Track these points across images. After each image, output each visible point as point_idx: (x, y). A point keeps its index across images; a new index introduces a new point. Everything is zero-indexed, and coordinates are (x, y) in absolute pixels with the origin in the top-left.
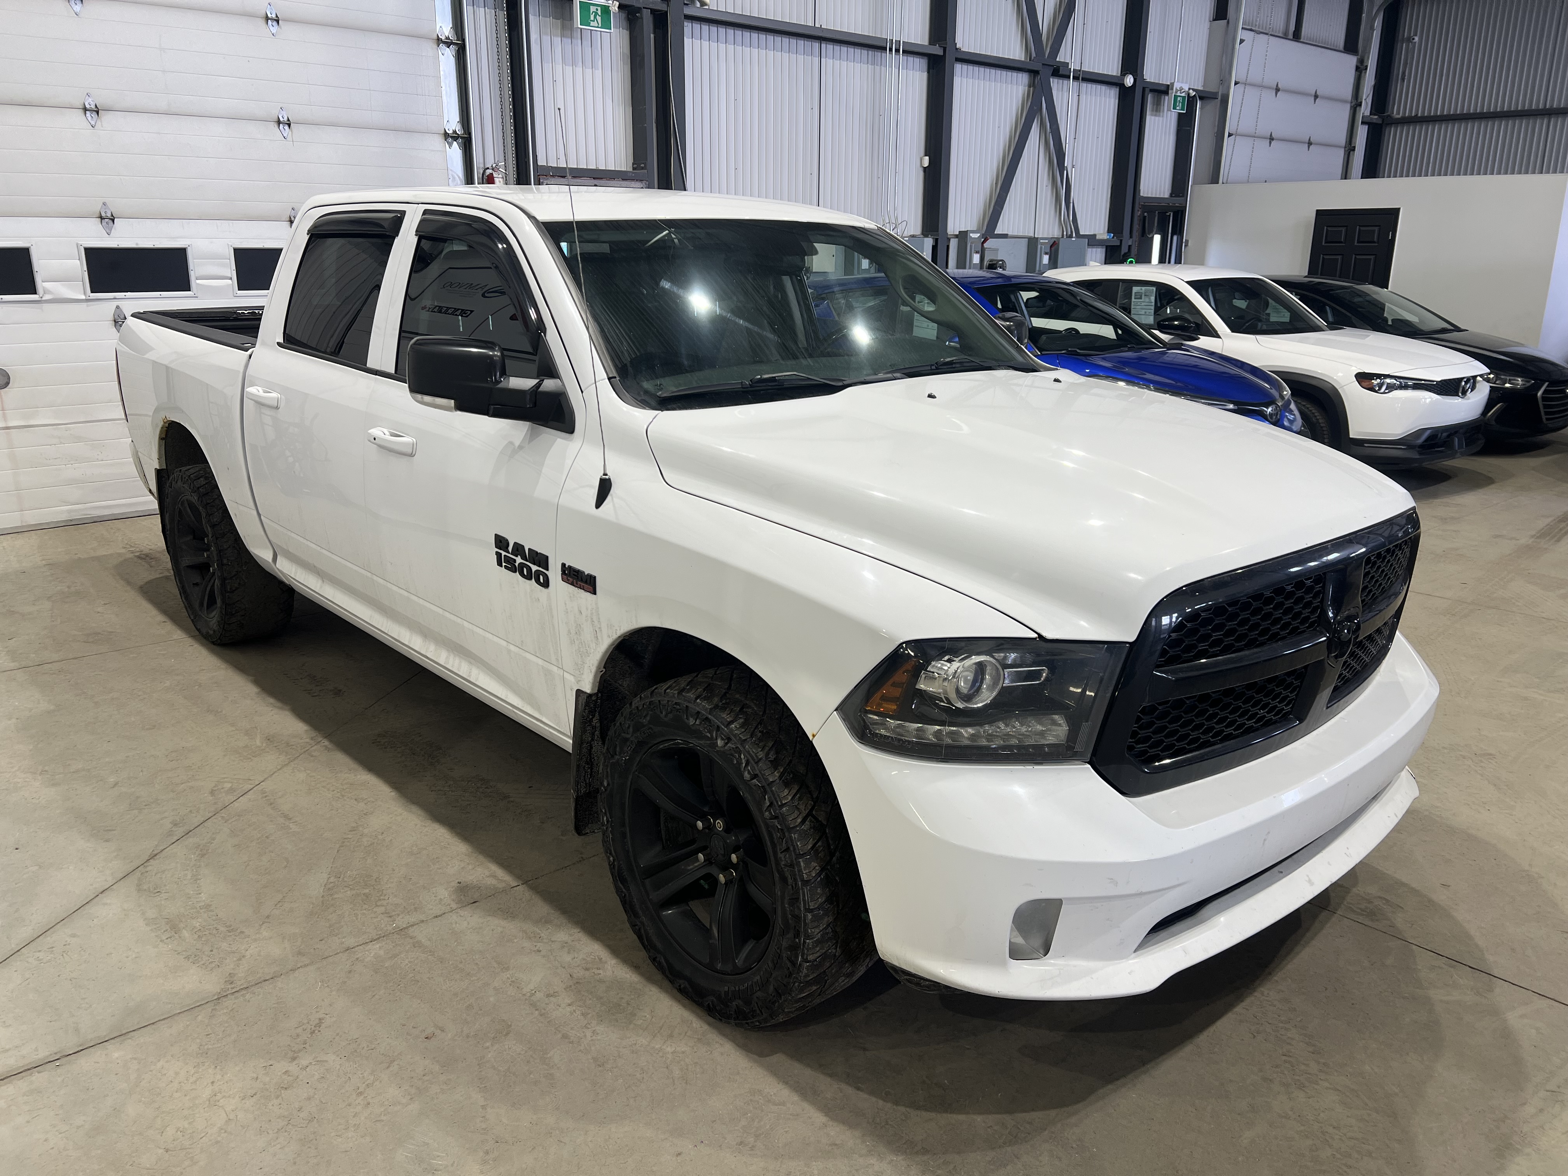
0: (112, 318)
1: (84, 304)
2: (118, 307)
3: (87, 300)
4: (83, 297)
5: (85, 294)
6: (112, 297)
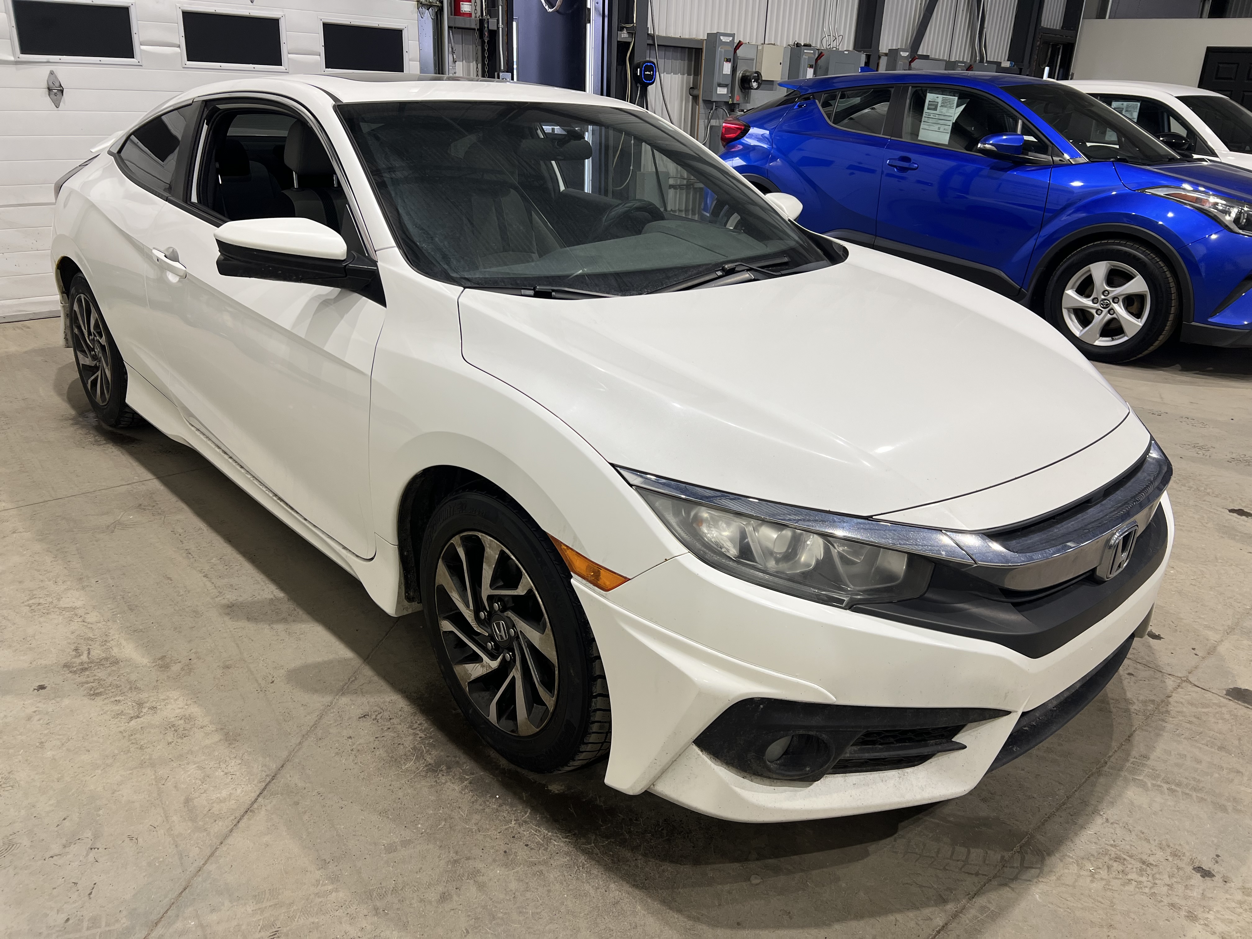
0: (45, 85)
1: (13, 68)
2: (52, 73)
3: (17, 63)
4: (12, 58)
5: (14, 55)
6: (45, 61)
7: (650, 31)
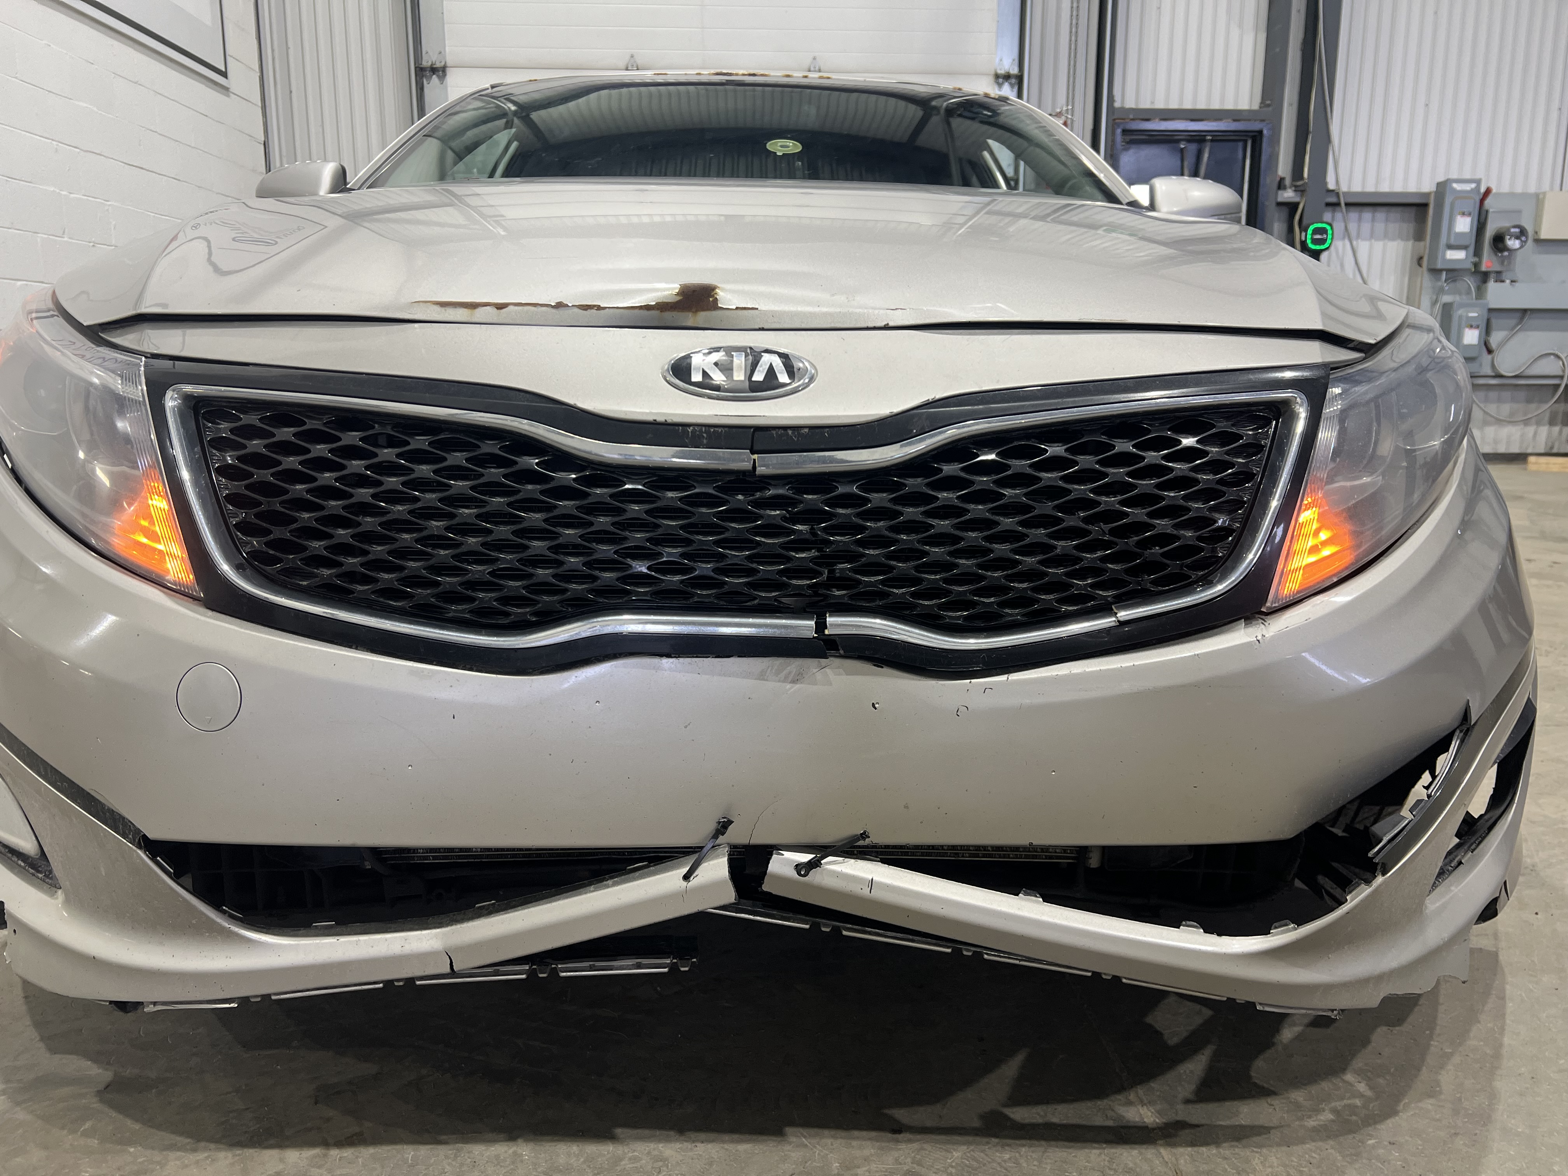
7: (1331, 186)
